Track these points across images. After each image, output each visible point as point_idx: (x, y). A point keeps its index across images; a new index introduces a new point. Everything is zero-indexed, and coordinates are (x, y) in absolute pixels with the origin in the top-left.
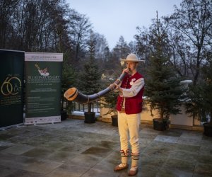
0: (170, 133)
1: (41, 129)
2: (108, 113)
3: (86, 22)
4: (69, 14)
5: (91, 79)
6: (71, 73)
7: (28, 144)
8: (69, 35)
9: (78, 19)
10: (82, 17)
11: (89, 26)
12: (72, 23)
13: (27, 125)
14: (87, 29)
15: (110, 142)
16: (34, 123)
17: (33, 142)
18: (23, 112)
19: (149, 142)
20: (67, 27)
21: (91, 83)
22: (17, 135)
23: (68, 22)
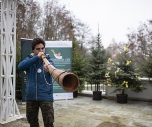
2: (114, 92)
3: (87, 28)
5: (99, 63)
6: (82, 58)
8: (75, 37)
9: (82, 25)
10: (85, 24)
11: (90, 30)
12: (78, 28)
14: (89, 32)
15: (119, 118)
20: (74, 31)
21: (98, 67)
23: (75, 27)
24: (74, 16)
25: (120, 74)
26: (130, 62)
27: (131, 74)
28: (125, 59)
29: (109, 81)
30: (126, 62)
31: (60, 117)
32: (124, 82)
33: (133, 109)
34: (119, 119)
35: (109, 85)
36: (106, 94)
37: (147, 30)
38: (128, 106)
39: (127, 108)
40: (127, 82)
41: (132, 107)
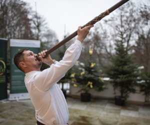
0: (130, 108)
1: (24, 104)
4: (32, 14)
7: (17, 119)
10: (41, 17)
13: (12, 101)
14: (45, 26)
15: (87, 117)
16: (17, 99)
17: (21, 117)
18: (7, 89)
19: (118, 116)
20: (30, 24)
22: (4, 110)
23: (31, 20)
24: (31, 8)
25: (86, 76)
26: (95, 64)
27: (94, 75)
28: (90, 61)
29: (74, 81)
30: (90, 65)
31: (31, 119)
32: (89, 83)
33: (96, 107)
34: (87, 119)
35: (75, 85)
36: (70, 93)
37: (102, 28)
38: (92, 105)
39: (92, 107)
40: (91, 83)
41: (95, 105)
